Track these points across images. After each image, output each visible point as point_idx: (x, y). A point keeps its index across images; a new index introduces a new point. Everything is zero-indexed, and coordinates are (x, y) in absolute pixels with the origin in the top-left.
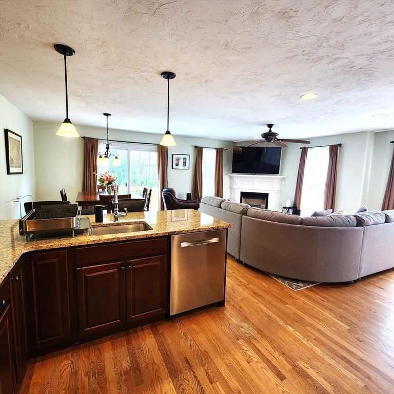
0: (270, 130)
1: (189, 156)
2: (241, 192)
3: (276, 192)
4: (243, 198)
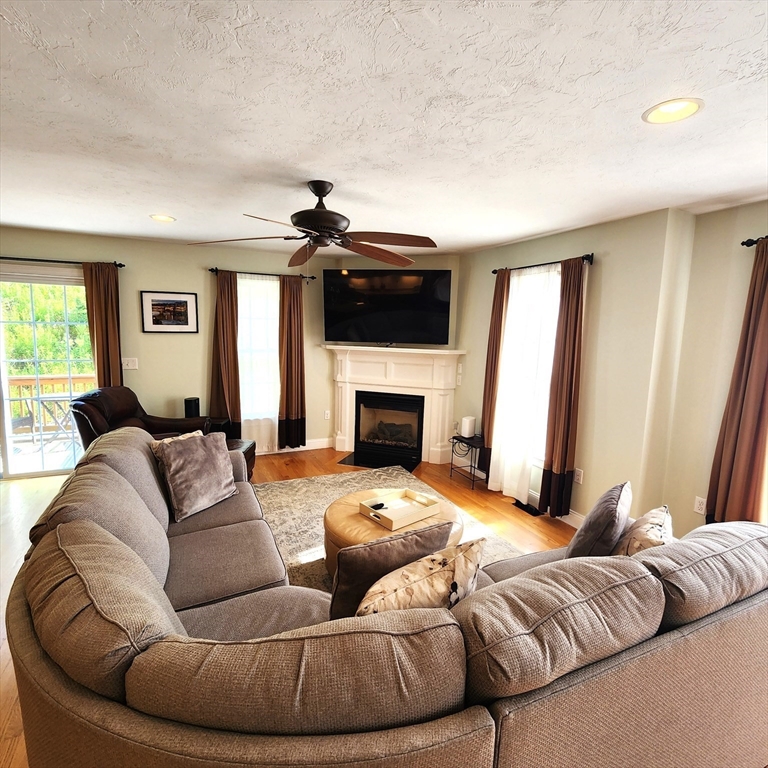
0: (320, 204)
1: (196, 295)
2: (357, 392)
3: (442, 392)
4: (362, 406)
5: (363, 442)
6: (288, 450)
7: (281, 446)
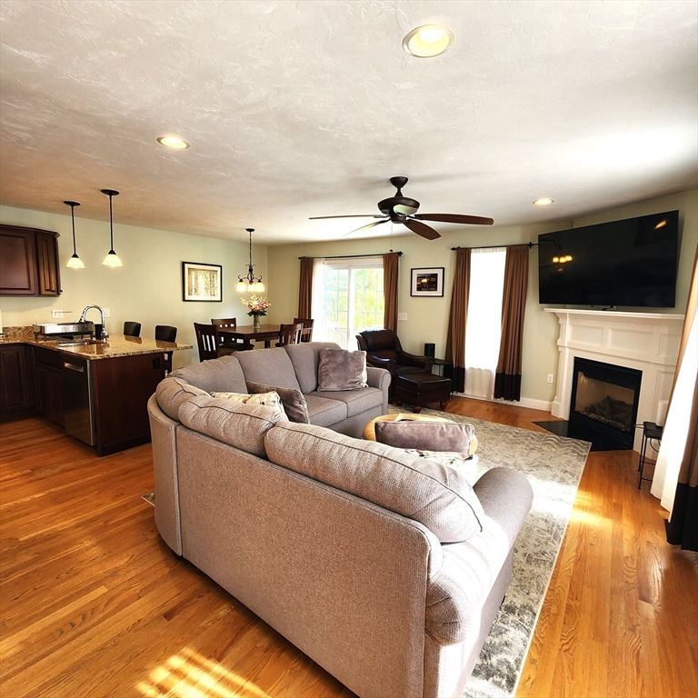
1: (443, 269)
2: (575, 358)
3: (663, 369)
4: (580, 373)
5: (578, 413)
6: (502, 401)
7: (496, 396)
